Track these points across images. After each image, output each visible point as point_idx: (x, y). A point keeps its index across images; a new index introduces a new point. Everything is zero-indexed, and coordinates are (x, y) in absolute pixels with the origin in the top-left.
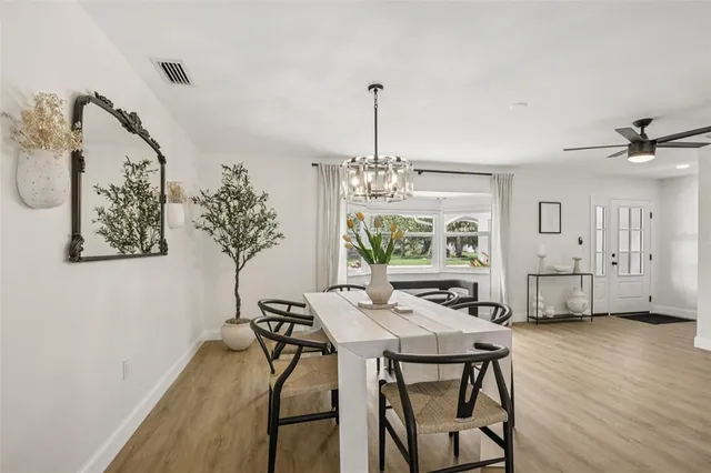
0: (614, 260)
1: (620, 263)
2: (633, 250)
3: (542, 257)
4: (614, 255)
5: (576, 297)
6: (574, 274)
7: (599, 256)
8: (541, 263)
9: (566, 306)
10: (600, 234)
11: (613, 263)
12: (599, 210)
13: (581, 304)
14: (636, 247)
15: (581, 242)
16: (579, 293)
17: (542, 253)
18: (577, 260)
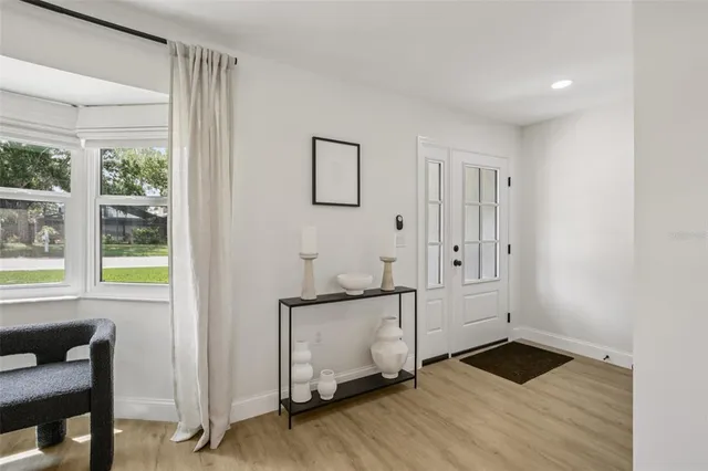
0: (458, 256)
1: (466, 264)
2: (484, 239)
3: (309, 259)
4: (456, 249)
5: (386, 340)
6: (383, 293)
7: (433, 250)
8: (309, 273)
9: (369, 357)
10: (433, 210)
11: (457, 263)
12: (434, 168)
13: (395, 354)
14: (488, 235)
15: (400, 226)
16: (394, 331)
17: (308, 250)
18: (388, 261)
